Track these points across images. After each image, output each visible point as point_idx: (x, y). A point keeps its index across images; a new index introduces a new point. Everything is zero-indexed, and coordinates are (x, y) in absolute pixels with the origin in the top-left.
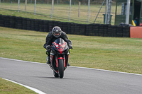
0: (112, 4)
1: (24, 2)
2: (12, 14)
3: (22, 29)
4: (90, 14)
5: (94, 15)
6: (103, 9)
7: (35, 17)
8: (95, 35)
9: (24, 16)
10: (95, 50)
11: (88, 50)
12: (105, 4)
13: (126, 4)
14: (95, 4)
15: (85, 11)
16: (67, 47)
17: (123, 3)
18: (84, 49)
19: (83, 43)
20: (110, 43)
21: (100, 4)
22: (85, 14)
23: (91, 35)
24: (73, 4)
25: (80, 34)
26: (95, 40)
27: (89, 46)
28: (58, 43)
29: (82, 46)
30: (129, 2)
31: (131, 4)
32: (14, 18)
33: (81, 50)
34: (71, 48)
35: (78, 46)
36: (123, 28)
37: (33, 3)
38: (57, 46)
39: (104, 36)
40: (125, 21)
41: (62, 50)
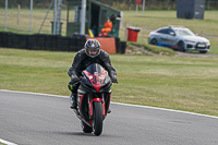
0: (63, 8)
4: (33, 21)
5: (39, 22)
6: (51, 14)
8: (41, 49)
10: (41, 69)
11: (32, 70)
12: (52, 8)
13: (80, 8)
14: (39, 7)
15: (26, 17)
16: (108, 79)
17: (77, 8)
18: (26, 67)
20: (60, 60)
21: (47, 7)
22: (27, 20)
24: (10, 7)
26: (41, 56)
27: (32, 64)
28: (92, 73)
30: (84, 6)
31: (87, 8)
36: (77, 40)
38: (91, 77)
39: (52, 50)
40: (79, 30)
41: (99, 85)
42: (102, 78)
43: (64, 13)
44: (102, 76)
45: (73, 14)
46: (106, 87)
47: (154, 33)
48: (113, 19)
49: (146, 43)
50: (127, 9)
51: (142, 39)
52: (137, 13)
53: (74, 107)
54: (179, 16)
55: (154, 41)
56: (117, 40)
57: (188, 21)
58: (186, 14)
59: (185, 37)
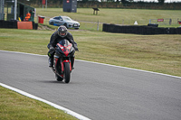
28: (63, 45)
34: (77, 50)
36: (12, 22)
38: (62, 48)
40: (14, 18)
41: (68, 52)
42: (69, 48)
43: (6, 9)
44: (69, 47)
45: (10, 9)
46: (72, 53)
47: (52, 19)
48: (31, 12)
49: (48, 24)
50: (37, 7)
51: (46, 22)
52: (43, 9)
53: (51, 66)
54: (64, 11)
55: (52, 23)
56: (33, 22)
57: (69, 14)
58: (68, 10)
59: (67, 21)
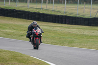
1: (46, 2)
2: (37, 11)
3: (44, 21)
4: (92, 11)
5: (95, 11)
7: (53, 13)
9: (45, 12)
10: (95, 36)
11: (91, 37)
14: (96, 3)
15: (88, 8)
16: (41, 32)
18: (88, 35)
19: (87, 31)
22: (89, 10)
23: (92, 26)
24: (80, 3)
25: (85, 25)
26: (96, 29)
27: (91, 34)
28: (36, 30)
29: (86, 34)
32: (39, 14)
33: (85, 36)
35: (83, 33)
37: (52, 3)
41: (38, 34)
46: (40, 34)
